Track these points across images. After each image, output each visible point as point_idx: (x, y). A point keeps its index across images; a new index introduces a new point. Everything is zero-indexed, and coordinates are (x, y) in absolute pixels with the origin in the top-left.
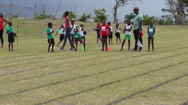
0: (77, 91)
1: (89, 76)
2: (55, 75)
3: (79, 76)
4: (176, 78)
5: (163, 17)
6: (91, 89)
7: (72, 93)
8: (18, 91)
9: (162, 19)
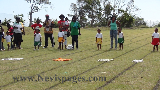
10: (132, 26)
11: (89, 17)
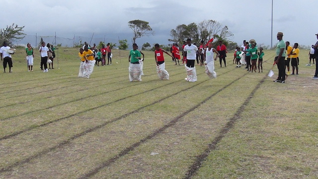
0: (96, 106)
1: (108, 92)
2: (81, 92)
3: (100, 93)
4: (175, 93)
6: (107, 104)
7: (91, 108)
8: (47, 107)
9: (169, 46)
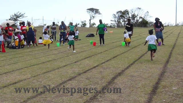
5: (111, 24)
10: (147, 26)
11: (122, 22)
